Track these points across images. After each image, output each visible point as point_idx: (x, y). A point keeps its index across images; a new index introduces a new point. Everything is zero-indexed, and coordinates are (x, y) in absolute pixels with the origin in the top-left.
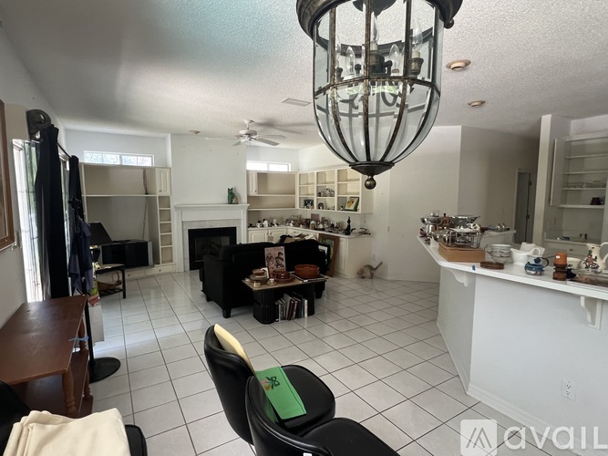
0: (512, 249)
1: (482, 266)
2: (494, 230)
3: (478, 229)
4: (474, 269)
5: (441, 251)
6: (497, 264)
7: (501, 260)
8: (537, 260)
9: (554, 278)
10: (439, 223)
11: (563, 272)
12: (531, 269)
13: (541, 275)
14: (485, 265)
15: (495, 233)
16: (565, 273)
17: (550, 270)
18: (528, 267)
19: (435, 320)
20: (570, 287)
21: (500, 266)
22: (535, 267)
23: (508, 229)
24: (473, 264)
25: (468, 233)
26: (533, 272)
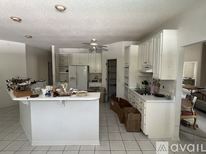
0: (41, 89)
1: (31, 97)
2: (40, 82)
3: (30, 83)
4: (27, 99)
5: (14, 94)
6: (36, 95)
7: (38, 94)
8: (49, 91)
9: (54, 97)
10: (15, 81)
11: (55, 94)
12: (47, 95)
13: (50, 96)
14: (32, 96)
15: (40, 83)
16: (56, 94)
17: (52, 94)
18: (46, 94)
19: (19, 121)
20: (58, 98)
21: (37, 96)
22: (48, 94)
23: (45, 81)
24: (27, 97)
25: (26, 85)
26: (48, 96)
